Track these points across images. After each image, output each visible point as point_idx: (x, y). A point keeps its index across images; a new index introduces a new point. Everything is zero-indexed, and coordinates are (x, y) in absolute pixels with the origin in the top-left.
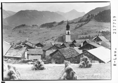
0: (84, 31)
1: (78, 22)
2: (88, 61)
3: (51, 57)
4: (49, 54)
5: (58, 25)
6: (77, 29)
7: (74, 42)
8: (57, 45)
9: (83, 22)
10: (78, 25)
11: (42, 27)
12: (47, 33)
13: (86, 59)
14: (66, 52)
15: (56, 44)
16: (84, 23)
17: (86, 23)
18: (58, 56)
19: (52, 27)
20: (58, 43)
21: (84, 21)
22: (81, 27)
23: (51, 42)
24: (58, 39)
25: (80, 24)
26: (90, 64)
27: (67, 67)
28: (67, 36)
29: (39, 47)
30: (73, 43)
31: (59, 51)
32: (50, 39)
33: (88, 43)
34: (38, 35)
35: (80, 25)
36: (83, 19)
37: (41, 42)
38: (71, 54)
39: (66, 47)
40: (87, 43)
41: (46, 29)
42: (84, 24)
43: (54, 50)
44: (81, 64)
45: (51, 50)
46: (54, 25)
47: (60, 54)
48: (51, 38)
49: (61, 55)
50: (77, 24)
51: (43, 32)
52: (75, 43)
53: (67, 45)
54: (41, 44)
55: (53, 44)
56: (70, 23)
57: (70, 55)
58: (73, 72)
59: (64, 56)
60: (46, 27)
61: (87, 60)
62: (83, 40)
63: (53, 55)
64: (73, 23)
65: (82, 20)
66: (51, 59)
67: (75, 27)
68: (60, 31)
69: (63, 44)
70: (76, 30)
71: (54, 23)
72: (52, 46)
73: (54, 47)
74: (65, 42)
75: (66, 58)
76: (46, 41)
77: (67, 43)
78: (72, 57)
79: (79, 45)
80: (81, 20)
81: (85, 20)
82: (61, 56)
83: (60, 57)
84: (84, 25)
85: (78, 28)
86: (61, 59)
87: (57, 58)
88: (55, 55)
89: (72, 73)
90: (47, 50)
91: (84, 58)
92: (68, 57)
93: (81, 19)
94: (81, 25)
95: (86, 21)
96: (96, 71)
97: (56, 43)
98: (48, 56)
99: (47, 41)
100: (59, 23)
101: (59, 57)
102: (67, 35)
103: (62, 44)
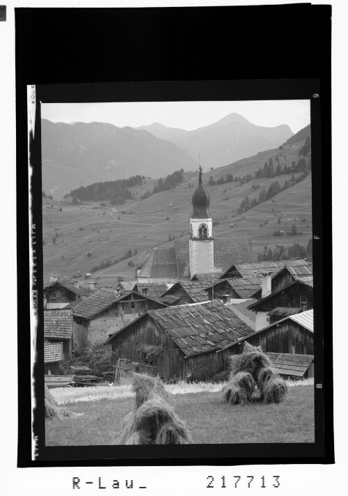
0: (282, 220)
1: (253, 175)
2: (265, 369)
3: (113, 350)
4: (104, 337)
5: (156, 191)
6: (251, 212)
7: (232, 272)
8: (145, 290)
9: (279, 173)
10: (255, 188)
11: (75, 203)
12: (102, 231)
13: (259, 361)
14: (187, 326)
15: (143, 285)
16: (287, 178)
17: (293, 180)
18: (149, 343)
19: (128, 201)
20: (152, 281)
21: (283, 168)
22: (268, 202)
23: (122, 275)
24: (150, 264)
25: (265, 184)
26: (275, 387)
27: (144, 406)
28: (194, 245)
29: (54, 301)
30: (226, 282)
31: (153, 320)
32: (117, 262)
33: (297, 278)
34: (54, 241)
35: (267, 189)
36: (281, 159)
37: (66, 277)
38: (210, 334)
39: (192, 302)
40: (293, 279)
41: (97, 211)
42: (287, 186)
43: (131, 317)
44: (231, 388)
45: (117, 315)
46: (138, 191)
47: (157, 333)
48: (123, 255)
49: (163, 338)
50: (248, 186)
51: (81, 229)
52: (232, 282)
53: (195, 290)
54: (68, 286)
55: (128, 286)
56: (216, 179)
57: (206, 339)
58: (171, 428)
59: (176, 346)
60: (95, 204)
61: (263, 366)
62: (275, 264)
63: (121, 342)
64: (230, 179)
65: (275, 165)
66: (114, 359)
67: (241, 200)
68: (168, 219)
69: (177, 288)
70: (243, 215)
71: (137, 181)
72: (118, 298)
73: (132, 300)
74: (186, 273)
75: (188, 353)
76: (95, 270)
77: (195, 279)
78: (219, 346)
79: (256, 287)
80: (271, 164)
81: (290, 165)
82: (166, 345)
83: (157, 348)
84: (283, 190)
85: (256, 208)
86: (162, 357)
87: (145, 354)
88: (132, 338)
89: (169, 433)
90: (96, 317)
91: (249, 357)
92: (195, 349)
93: (271, 160)
94: (271, 189)
95: (295, 171)
96: (302, 418)
97: (141, 281)
98: (98, 347)
99: (99, 274)
100: (160, 180)
101: (152, 350)
102: (195, 239)
103: (170, 286)
